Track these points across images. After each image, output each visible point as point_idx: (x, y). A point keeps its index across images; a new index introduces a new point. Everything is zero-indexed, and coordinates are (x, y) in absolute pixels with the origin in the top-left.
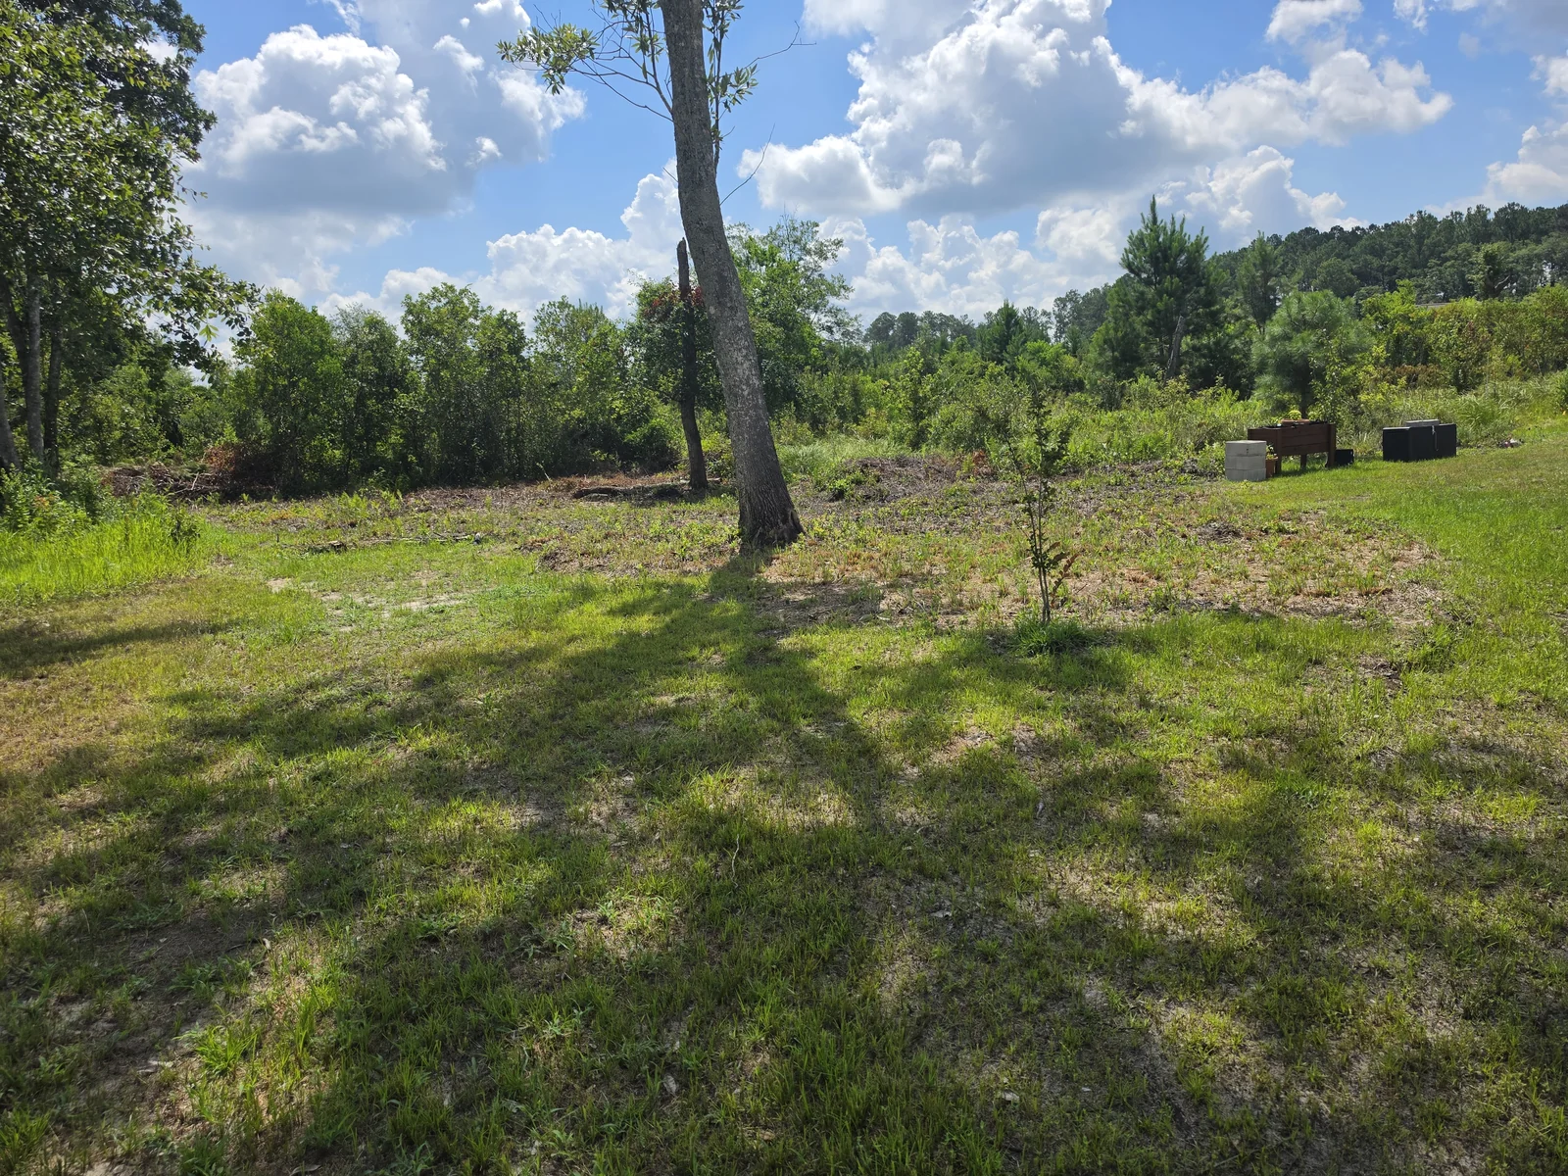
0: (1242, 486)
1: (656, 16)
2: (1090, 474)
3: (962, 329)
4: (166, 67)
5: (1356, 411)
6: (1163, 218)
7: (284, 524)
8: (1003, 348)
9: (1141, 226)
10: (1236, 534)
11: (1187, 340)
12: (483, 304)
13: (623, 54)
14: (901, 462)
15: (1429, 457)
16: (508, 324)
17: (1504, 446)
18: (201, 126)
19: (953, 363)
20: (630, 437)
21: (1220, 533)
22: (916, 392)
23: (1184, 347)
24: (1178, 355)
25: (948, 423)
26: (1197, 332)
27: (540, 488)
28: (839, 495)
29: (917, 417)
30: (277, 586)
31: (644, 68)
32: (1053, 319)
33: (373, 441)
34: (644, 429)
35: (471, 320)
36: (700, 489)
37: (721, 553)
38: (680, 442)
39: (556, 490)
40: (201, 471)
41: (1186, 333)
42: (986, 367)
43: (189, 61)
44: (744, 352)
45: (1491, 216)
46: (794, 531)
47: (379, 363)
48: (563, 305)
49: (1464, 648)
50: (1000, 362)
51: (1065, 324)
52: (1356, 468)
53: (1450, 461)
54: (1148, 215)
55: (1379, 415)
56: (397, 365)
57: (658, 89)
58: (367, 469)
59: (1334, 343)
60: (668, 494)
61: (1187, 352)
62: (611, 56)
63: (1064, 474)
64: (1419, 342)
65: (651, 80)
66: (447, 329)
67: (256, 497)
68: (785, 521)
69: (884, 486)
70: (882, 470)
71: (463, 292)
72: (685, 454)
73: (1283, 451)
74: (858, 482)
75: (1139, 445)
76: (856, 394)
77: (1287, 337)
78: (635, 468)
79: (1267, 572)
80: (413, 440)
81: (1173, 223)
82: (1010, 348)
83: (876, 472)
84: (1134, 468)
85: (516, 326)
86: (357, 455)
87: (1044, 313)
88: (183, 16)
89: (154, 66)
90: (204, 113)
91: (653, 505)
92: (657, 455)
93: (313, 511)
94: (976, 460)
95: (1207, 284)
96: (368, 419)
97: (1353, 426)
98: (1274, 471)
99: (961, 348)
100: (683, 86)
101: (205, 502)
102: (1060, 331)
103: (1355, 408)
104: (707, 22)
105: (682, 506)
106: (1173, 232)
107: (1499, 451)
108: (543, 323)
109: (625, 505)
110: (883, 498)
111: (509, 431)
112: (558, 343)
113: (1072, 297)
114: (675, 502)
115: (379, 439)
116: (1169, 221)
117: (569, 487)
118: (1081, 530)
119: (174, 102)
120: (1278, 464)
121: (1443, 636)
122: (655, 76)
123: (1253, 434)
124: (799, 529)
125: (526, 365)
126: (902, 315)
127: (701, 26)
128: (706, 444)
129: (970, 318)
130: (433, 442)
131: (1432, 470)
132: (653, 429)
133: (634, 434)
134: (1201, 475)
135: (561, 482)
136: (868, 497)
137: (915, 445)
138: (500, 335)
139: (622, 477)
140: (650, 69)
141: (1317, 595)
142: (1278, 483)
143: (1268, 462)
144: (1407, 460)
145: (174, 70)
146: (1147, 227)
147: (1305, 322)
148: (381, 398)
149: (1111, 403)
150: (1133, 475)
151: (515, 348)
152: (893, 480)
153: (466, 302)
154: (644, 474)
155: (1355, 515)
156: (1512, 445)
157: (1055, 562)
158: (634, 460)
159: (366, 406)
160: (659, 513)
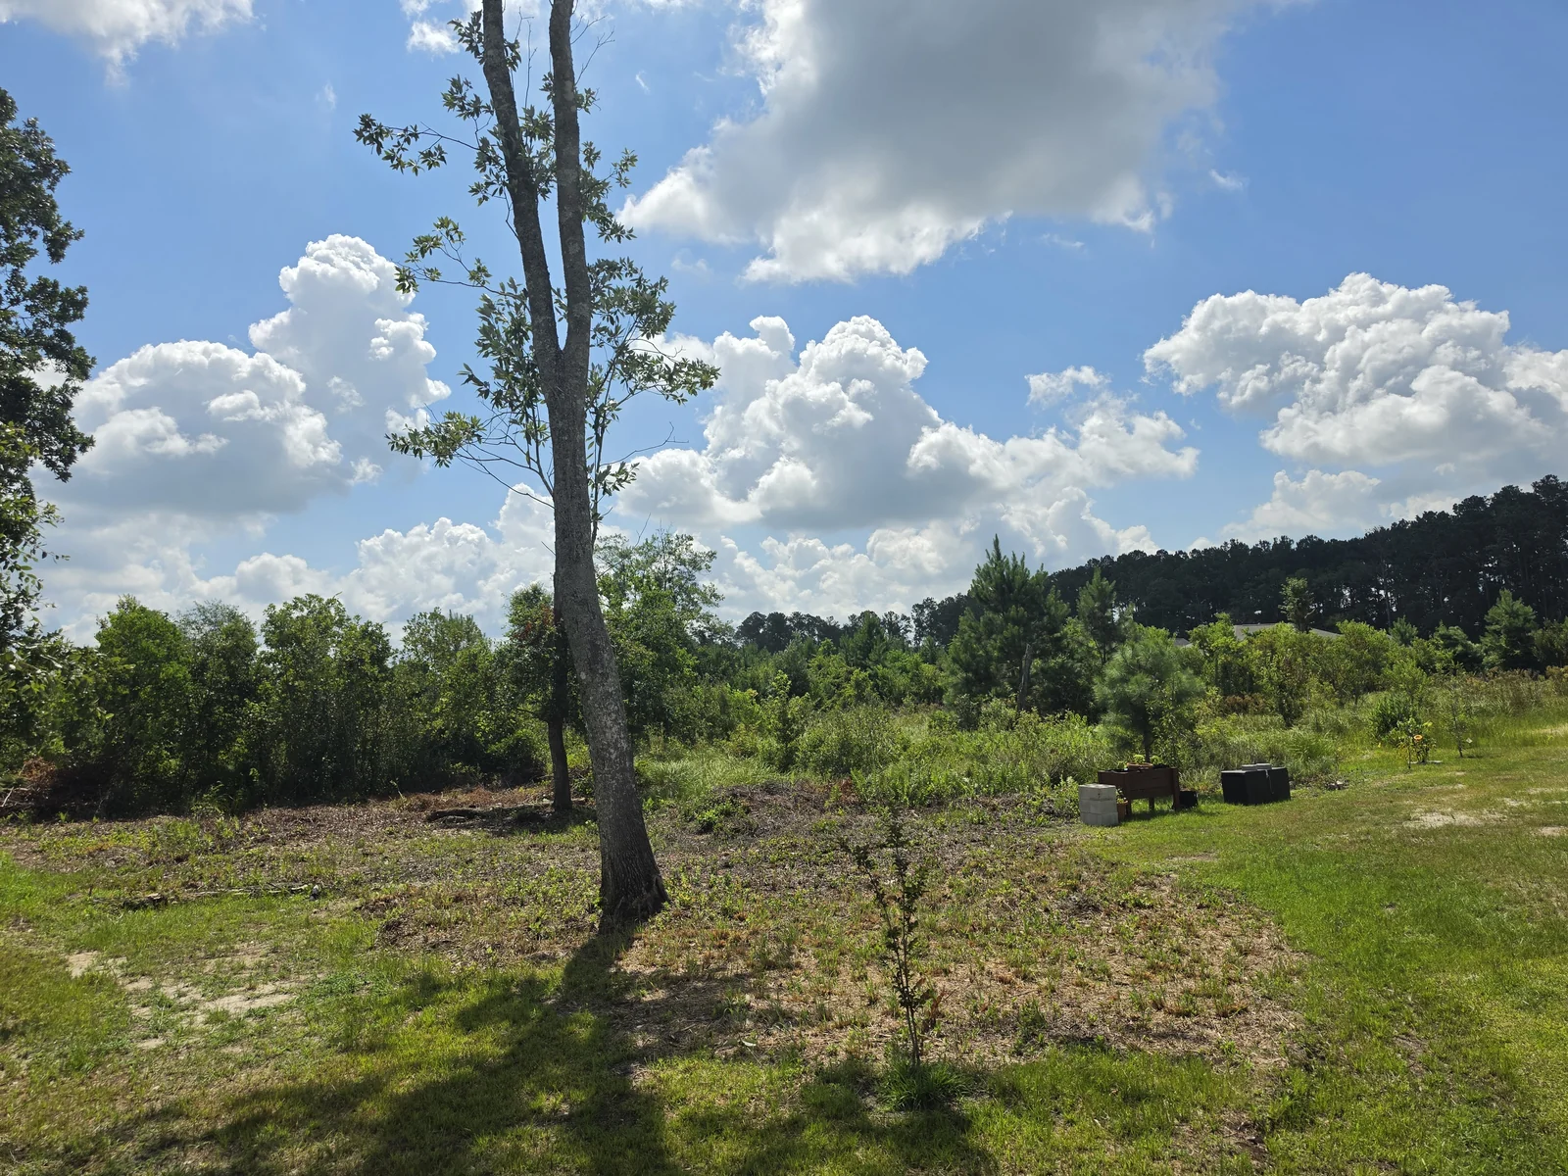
0: (1097, 832)
1: (542, 412)
2: (954, 806)
3: (828, 630)
4: (50, 394)
5: (1195, 745)
6: (1006, 553)
7: (101, 857)
8: (866, 656)
9: (986, 561)
10: (1096, 909)
11: (1037, 662)
12: (349, 613)
13: (509, 440)
14: (769, 789)
15: (1267, 801)
16: (372, 636)
17: (1332, 788)
18: (77, 448)
19: (820, 667)
20: (494, 747)
21: (1080, 907)
22: (784, 713)
23: (1033, 671)
24: (1029, 677)
25: (815, 746)
26: (1044, 655)
27: (391, 807)
28: (707, 827)
29: (785, 738)
30: (80, 964)
31: (528, 454)
32: (912, 623)
33: (214, 751)
34: (510, 740)
35: (335, 629)
36: (563, 815)
37: (579, 930)
38: (544, 752)
39: (409, 809)
40: (16, 786)
41: (1034, 656)
42: (851, 673)
43: (75, 390)
44: (614, 716)
45: (1294, 546)
46: (660, 899)
47: (232, 672)
48: (435, 616)
49: (1321, 1095)
50: (864, 668)
51: (925, 628)
52: (1201, 813)
53: (1284, 806)
54: (992, 551)
55: (1216, 749)
56: (252, 672)
57: (540, 473)
58: (203, 785)
59: (1167, 691)
60: (528, 821)
61: (1036, 674)
62: (497, 442)
63: (929, 806)
64: (1243, 670)
65: (534, 465)
66: (310, 636)
67: (75, 816)
68: (649, 889)
69: (753, 818)
70: (751, 799)
71: (331, 601)
72: (550, 766)
73: (1131, 794)
74: (727, 814)
75: (997, 778)
76: (724, 704)
77: (1124, 680)
78: (497, 781)
79: (1129, 970)
80: (259, 751)
81: (1014, 559)
82: (872, 656)
83: (744, 802)
84: (995, 801)
85: (381, 637)
86: (195, 766)
87: (904, 618)
88: (76, 346)
89: (38, 393)
90: (82, 435)
91: (511, 832)
92: (519, 768)
93: (135, 839)
94: (844, 789)
95: (1048, 613)
96: (212, 727)
97: (1193, 759)
98: (1126, 816)
99: (827, 653)
100: (564, 473)
101: (14, 820)
102: (919, 635)
103: (1194, 742)
104: (590, 418)
105: (543, 838)
106: (1016, 566)
107: (1328, 794)
108: (412, 634)
109: (482, 834)
110: (752, 831)
111: (364, 742)
112: (426, 653)
113: (929, 603)
114: (535, 831)
115: (223, 747)
116: (1010, 557)
117: (424, 806)
118: (948, 891)
119: (53, 425)
120: (1128, 807)
121: (1299, 1082)
122: (538, 462)
123: (1103, 778)
124: (664, 897)
125: (388, 674)
126: (771, 615)
127: (583, 422)
128: (571, 758)
129: (835, 619)
130: (280, 754)
131: (1268, 815)
132: (519, 739)
133: (498, 745)
134: (1059, 816)
135: (414, 800)
136: (737, 831)
137: (784, 768)
138: (363, 646)
139: (482, 790)
140: (533, 455)
141: (1179, 1014)
142: (1130, 830)
143: (1119, 806)
144: (1246, 804)
145: (58, 398)
146: (991, 562)
147: (1140, 667)
148: (230, 707)
149: (969, 723)
150: (994, 809)
151: (379, 658)
152: (764, 812)
153: (333, 611)
154: (505, 786)
155: (1205, 881)
156: (1339, 787)
157: (922, 1001)
158: (496, 772)
159: (212, 714)
160: (518, 846)
